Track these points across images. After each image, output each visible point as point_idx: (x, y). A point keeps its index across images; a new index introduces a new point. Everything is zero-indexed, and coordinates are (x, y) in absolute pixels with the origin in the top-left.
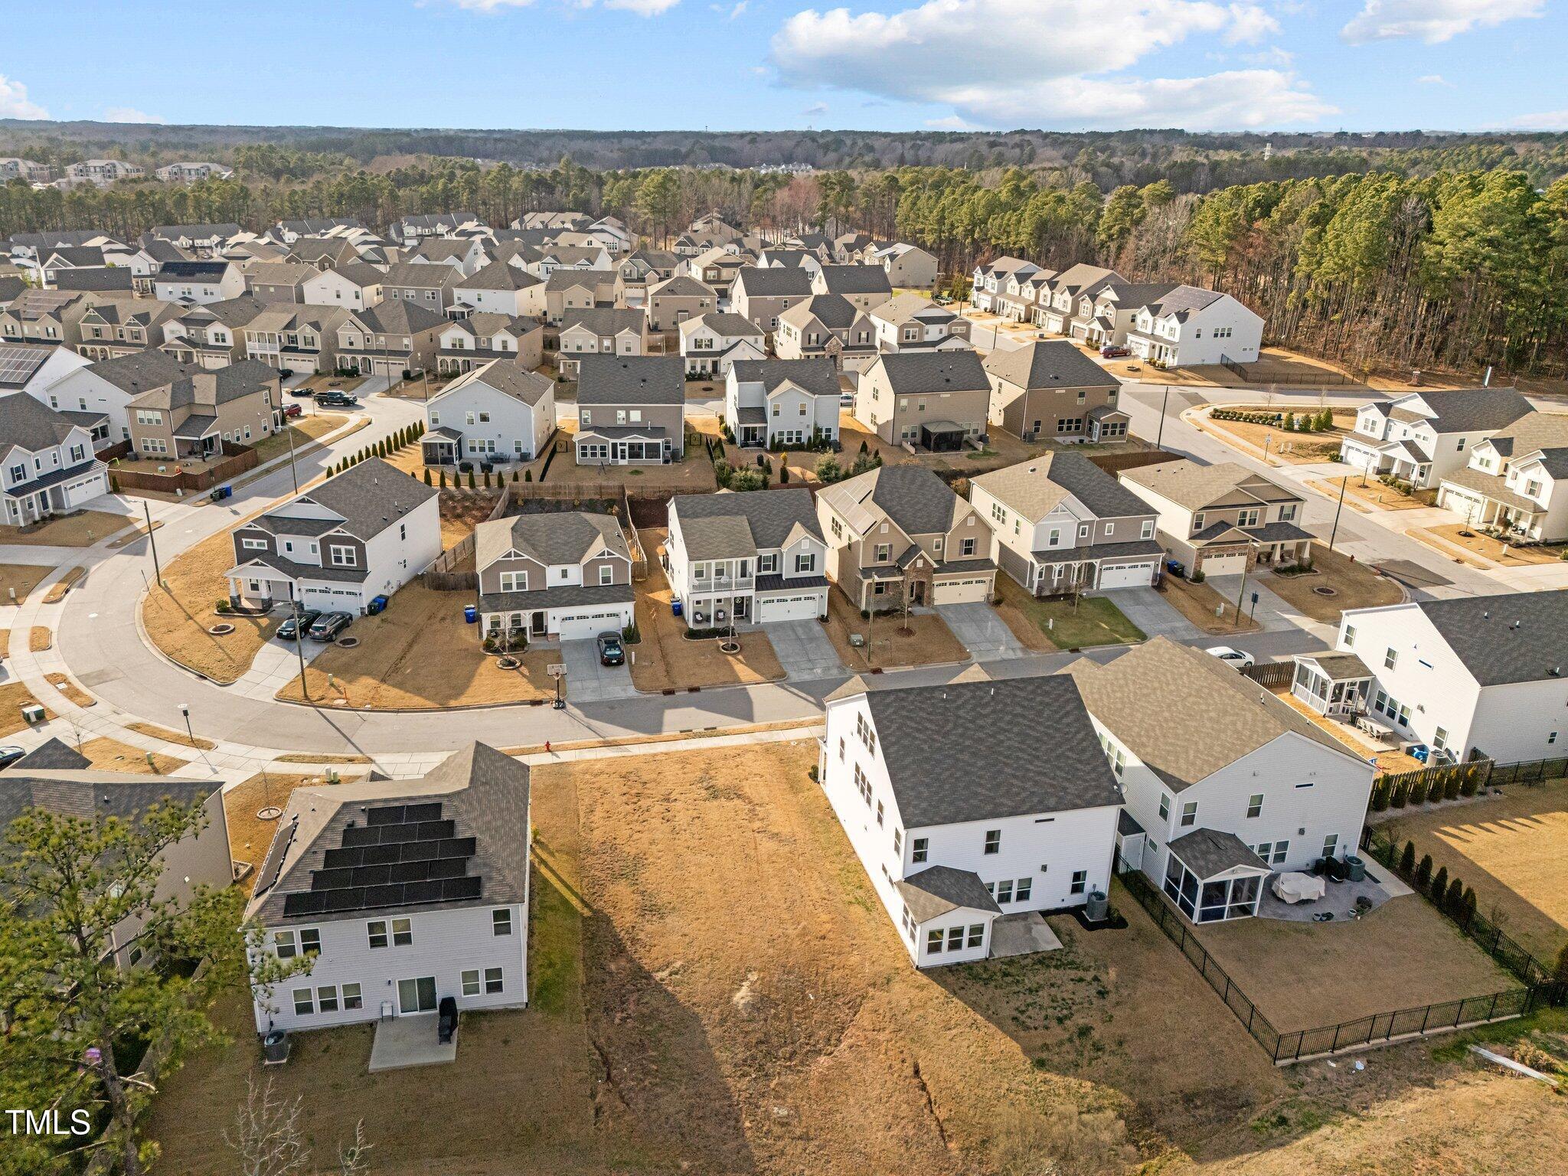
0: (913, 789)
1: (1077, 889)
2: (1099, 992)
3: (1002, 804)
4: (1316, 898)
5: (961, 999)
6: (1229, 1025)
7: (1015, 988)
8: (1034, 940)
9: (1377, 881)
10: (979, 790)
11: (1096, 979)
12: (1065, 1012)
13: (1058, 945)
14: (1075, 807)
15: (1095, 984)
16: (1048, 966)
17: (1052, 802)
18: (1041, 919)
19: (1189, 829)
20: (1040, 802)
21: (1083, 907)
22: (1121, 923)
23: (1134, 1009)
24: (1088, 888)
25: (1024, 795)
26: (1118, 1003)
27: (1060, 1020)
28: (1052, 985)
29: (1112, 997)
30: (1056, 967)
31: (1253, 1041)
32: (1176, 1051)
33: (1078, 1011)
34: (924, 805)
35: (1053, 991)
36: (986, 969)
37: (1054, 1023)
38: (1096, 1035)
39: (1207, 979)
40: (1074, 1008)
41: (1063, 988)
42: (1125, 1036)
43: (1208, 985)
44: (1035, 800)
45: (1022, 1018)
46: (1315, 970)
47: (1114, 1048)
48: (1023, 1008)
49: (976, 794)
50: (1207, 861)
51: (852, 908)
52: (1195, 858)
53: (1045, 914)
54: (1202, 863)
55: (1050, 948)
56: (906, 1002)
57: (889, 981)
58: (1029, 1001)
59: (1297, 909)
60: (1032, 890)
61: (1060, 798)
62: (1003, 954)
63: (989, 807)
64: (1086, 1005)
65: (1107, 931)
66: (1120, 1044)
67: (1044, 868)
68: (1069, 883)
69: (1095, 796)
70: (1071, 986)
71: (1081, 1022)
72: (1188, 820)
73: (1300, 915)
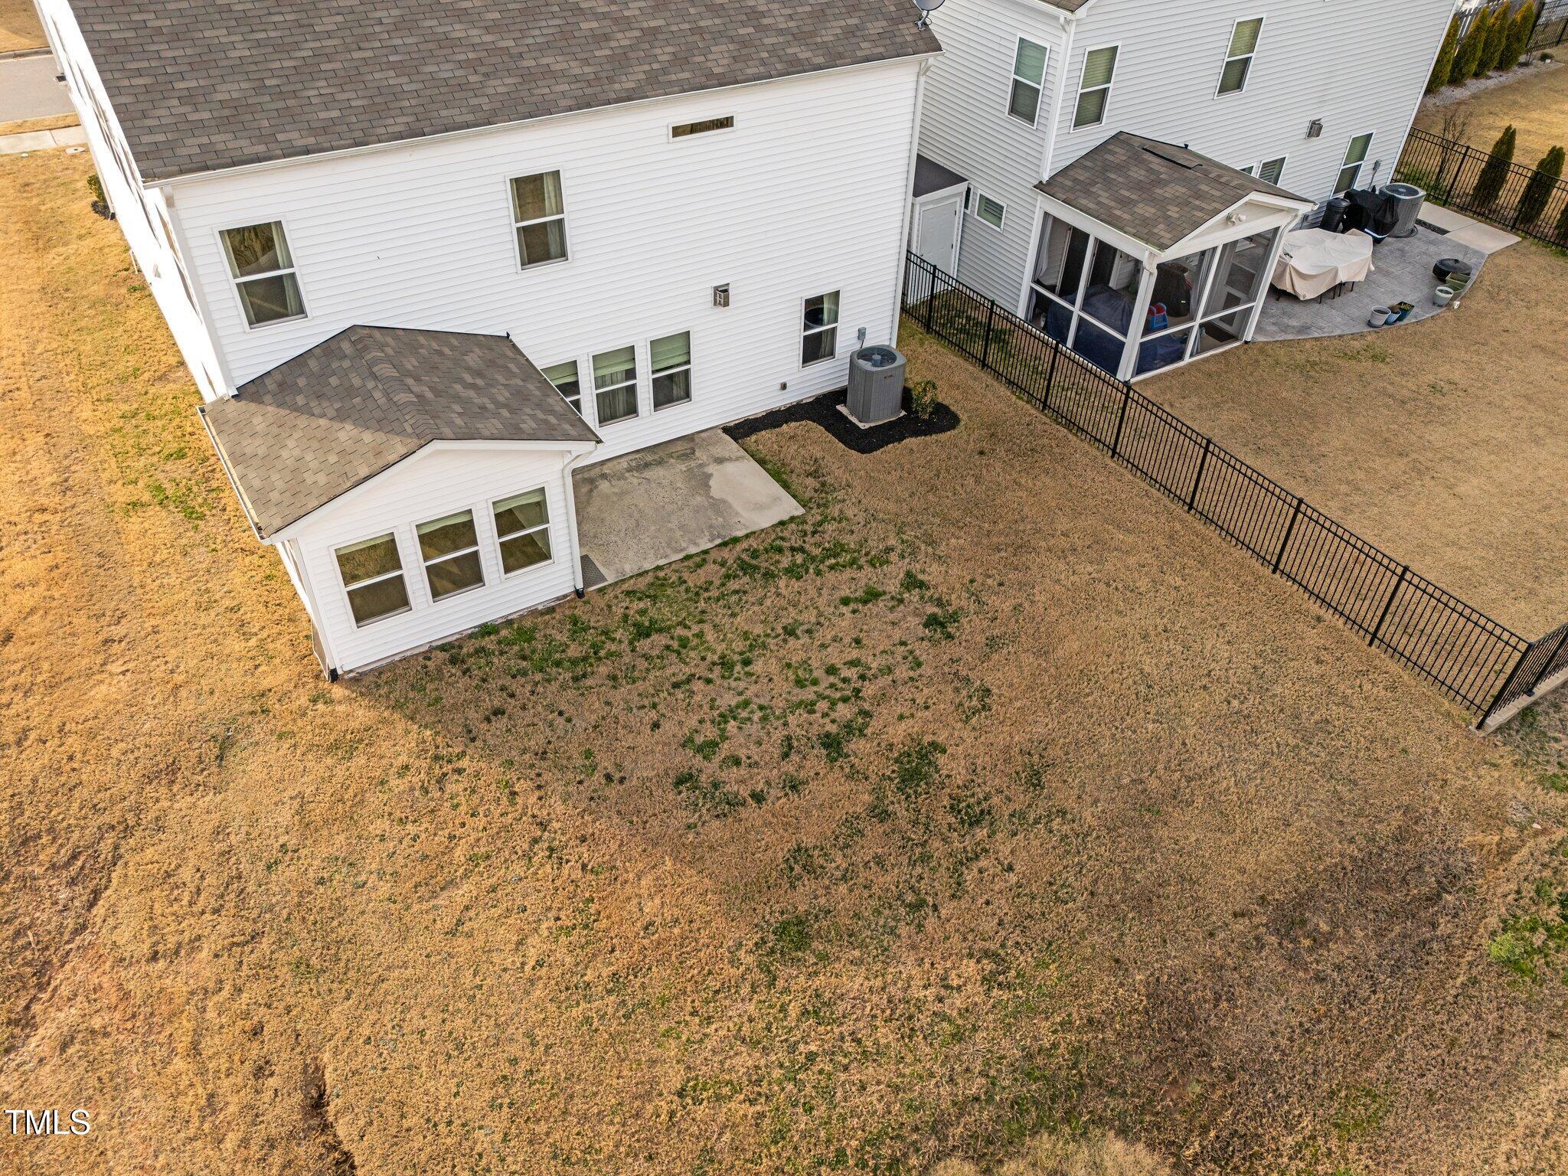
0: (175, 37)
1: (815, 349)
2: (932, 622)
3: (548, 73)
4: (1361, 278)
5: (489, 753)
6: (1313, 637)
7: (676, 670)
8: (719, 506)
9: (1443, 232)
10: (458, 31)
11: (912, 582)
12: (844, 711)
13: (790, 508)
14: (795, 67)
15: (914, 596)
16: (768, 575)
17: (719, 57)
18: (731, 446)
19: (1095, 135)
20: (680, 61)
21: (840, 395)
22: (943, 419)
23: (1043, 653)
24: (846, 343)
25: (623, 40)
26: (993, 643)
27: (832, 745)
28: (790, 632)
29: (972, 628)
30: (793, 572)
31: (1394, 667)
32: (1206, 760)
33: (882, 698)
34: (230, 90)
35: (796, 649)
36: (577, 627)
37: (816, 760)
38: (952, 767)
39: (1209, 520)
40: (869, 690)
41: (826, 634)
42: (1047, 743)
43: (1211, 532)
44: (664, 53)
45: (709, 769)
46: (1436, 435)
47: (1021, 800)
48: (710, 732)
49: (447, 42)
50: (1161, 204)
51: (134, 524)
52: (1124, 203)
53: (740, 431)
54: (1147, 210)
55: (765, 520)
56: (285, 815)
57: (225, 746)
58: (729, 700)
59: (1324, 308)
60: (694, 368)
61: (744, 43)
62: (629, 569)
63: (500, 86)
64: (902, 672)
65: (911, 442)
66: (1035, 780)
67: (722, 296)
68: (794, 332)
69: (850, 32)
70: (845, 622)
71: (898, 733)
72: (1090, 109)
73: (1336, 321)
